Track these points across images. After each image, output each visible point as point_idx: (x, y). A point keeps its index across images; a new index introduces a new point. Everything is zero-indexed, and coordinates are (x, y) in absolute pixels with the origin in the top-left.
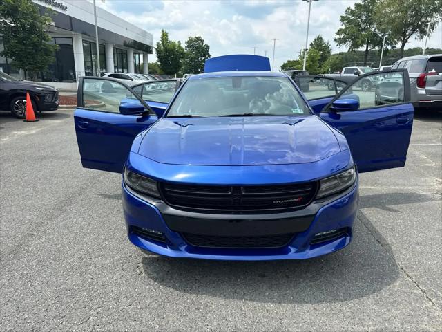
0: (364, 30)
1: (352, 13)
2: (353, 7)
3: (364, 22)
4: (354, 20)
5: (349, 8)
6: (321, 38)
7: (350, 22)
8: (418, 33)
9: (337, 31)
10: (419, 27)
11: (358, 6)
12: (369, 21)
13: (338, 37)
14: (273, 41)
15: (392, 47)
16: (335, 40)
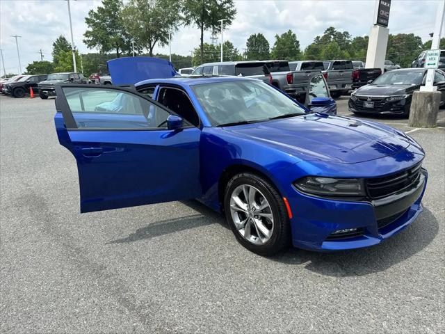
0: (111, 34)
1: (96, 15)
2: (96, 11)
3: (109, 26)
4: (100, 24)
5: (92, 11)
6: (64, 39)
7: (95, 25)
8: (159, 41)
9: (85, 33)
10: (160, 35)
11: (100, 9)
12: (114, 25)
13: (86, 39)
14: (15, 38)
15: (139, 52)
16: (85, 42)
